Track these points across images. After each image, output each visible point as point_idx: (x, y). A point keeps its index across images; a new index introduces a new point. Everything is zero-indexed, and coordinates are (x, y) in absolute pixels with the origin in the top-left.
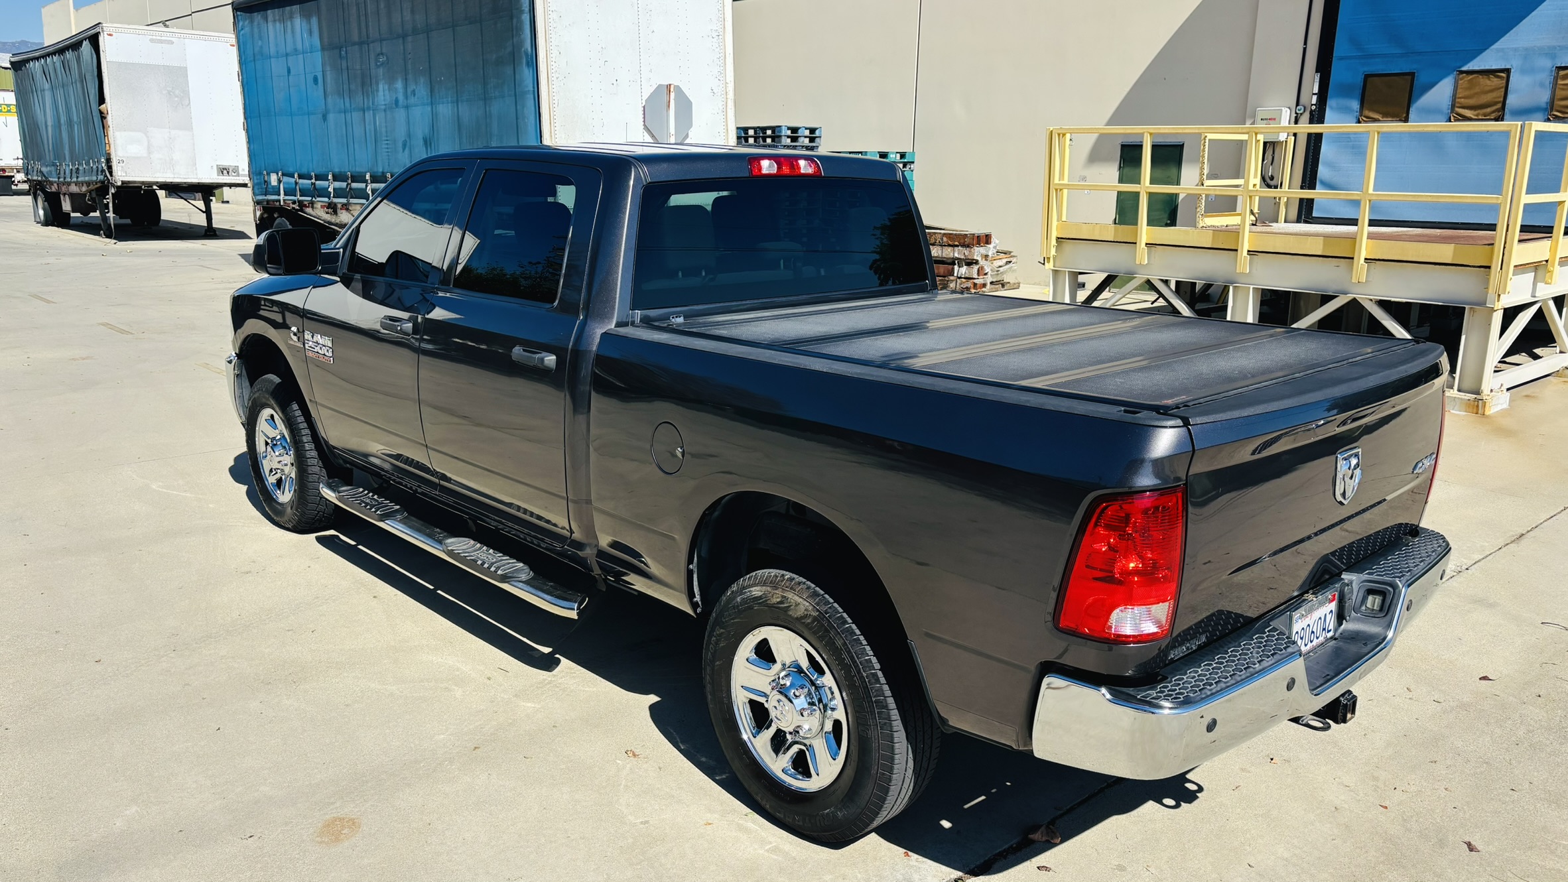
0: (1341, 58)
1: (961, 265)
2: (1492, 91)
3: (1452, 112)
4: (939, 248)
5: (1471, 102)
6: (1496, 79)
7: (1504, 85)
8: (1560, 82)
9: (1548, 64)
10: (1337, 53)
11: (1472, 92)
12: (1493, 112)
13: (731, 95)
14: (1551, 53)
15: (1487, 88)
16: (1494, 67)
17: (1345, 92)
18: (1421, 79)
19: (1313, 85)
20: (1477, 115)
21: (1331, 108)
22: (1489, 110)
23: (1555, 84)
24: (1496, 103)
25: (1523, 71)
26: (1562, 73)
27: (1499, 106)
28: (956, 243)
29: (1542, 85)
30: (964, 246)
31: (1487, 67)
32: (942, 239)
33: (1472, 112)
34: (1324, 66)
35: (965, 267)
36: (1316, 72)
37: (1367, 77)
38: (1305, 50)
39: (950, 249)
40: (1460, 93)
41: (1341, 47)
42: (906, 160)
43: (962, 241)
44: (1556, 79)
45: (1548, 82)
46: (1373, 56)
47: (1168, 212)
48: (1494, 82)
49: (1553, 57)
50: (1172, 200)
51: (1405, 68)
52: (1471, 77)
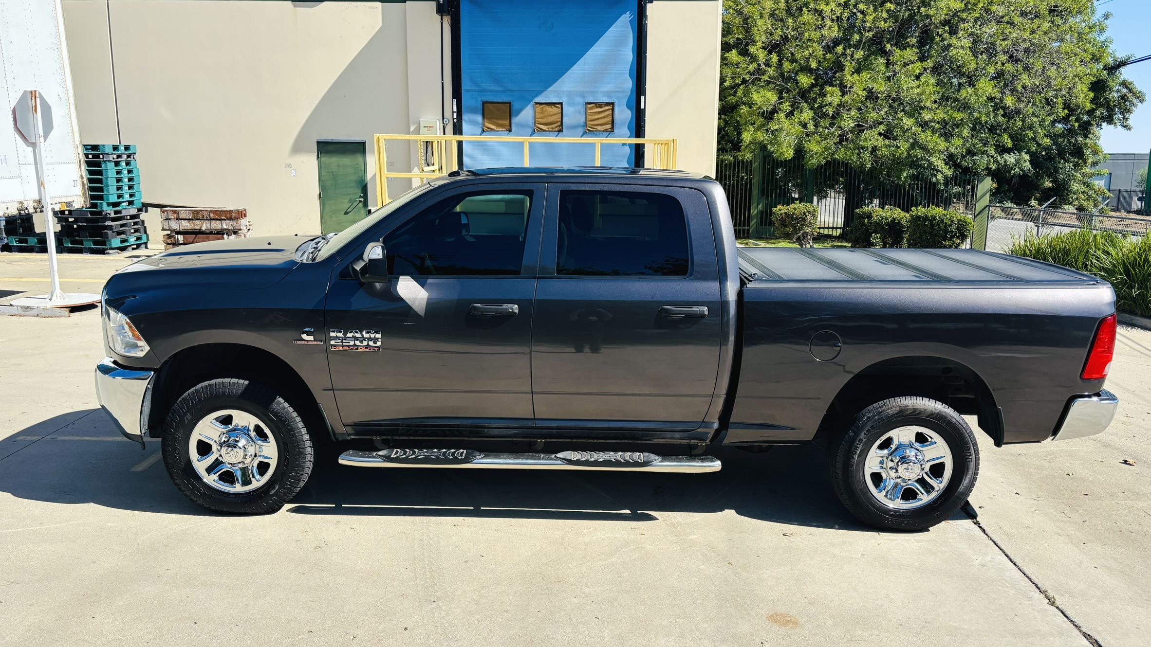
0: (467, 91)
1: (230, 234)
2: (554, 115)
3: (535, 126)
4: (208, 222)
5: (544, 121)
6: (555, 108)
7: (560, 112)
8: (589, 111)
9: (580, 100)
10: (463, 88)
11: (544, 115)
12: (557, 127)
13: (72, 101)
14: (582, 95)
15: (551, 113)
16: (554, 101)
17: (473, 111)
18: (515, 106)
19: (451, 106)
20: (548, 129)
21: (465, 121)
22: (554, 126)
23: (586, 112)
24: (557, 122)
25: (570, 105)
26: (589, 106)
27: (559, 123)
28: (223, 217)
29: (580, 112)
30: (230, 219)
31: (550, 101)
32: (209, 215)
33: (545, 126)
34: (457, 93)
35: (233, 235)
36: (453, 98)
37: (484, 103)
38: (443, 83)
39: (218, 222)
40: (538, 115)
41: (466, 84)
42: (130, 152)
43: (228, 216)
44: (586, 109)
45: (582, 111)
46: (486, 91)
47: (360, 188)
48: (555, 110)
49: (584, 97)
50: (362, 180)
51: (506, 99)
52: (542, 106)
